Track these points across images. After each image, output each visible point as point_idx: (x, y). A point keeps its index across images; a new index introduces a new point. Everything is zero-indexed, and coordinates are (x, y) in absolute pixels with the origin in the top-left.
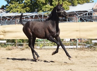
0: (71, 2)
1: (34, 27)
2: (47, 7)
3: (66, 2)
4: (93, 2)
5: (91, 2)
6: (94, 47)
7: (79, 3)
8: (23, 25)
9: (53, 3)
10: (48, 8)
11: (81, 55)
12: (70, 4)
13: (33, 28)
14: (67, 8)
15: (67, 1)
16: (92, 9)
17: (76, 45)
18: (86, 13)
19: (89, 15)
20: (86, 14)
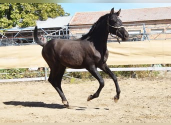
0: (38, 15)
1: (62, 49)
2: (2, 22)
3: (31, 14)
4: (69, 15)
5: (66, 15)
6: (69, 79)
7: (49, 16)
8: (42, 46)
9: (11, 16)
10: (5, 23)
11: (50, 90)
12: (37, 17)
13: (61, 52)
14: (32, 24)
15: (33, 14)
16: (68, 26)
17: (45, 76)
18: (58, 31)
19: (61, 34)
20: (57, 33)
